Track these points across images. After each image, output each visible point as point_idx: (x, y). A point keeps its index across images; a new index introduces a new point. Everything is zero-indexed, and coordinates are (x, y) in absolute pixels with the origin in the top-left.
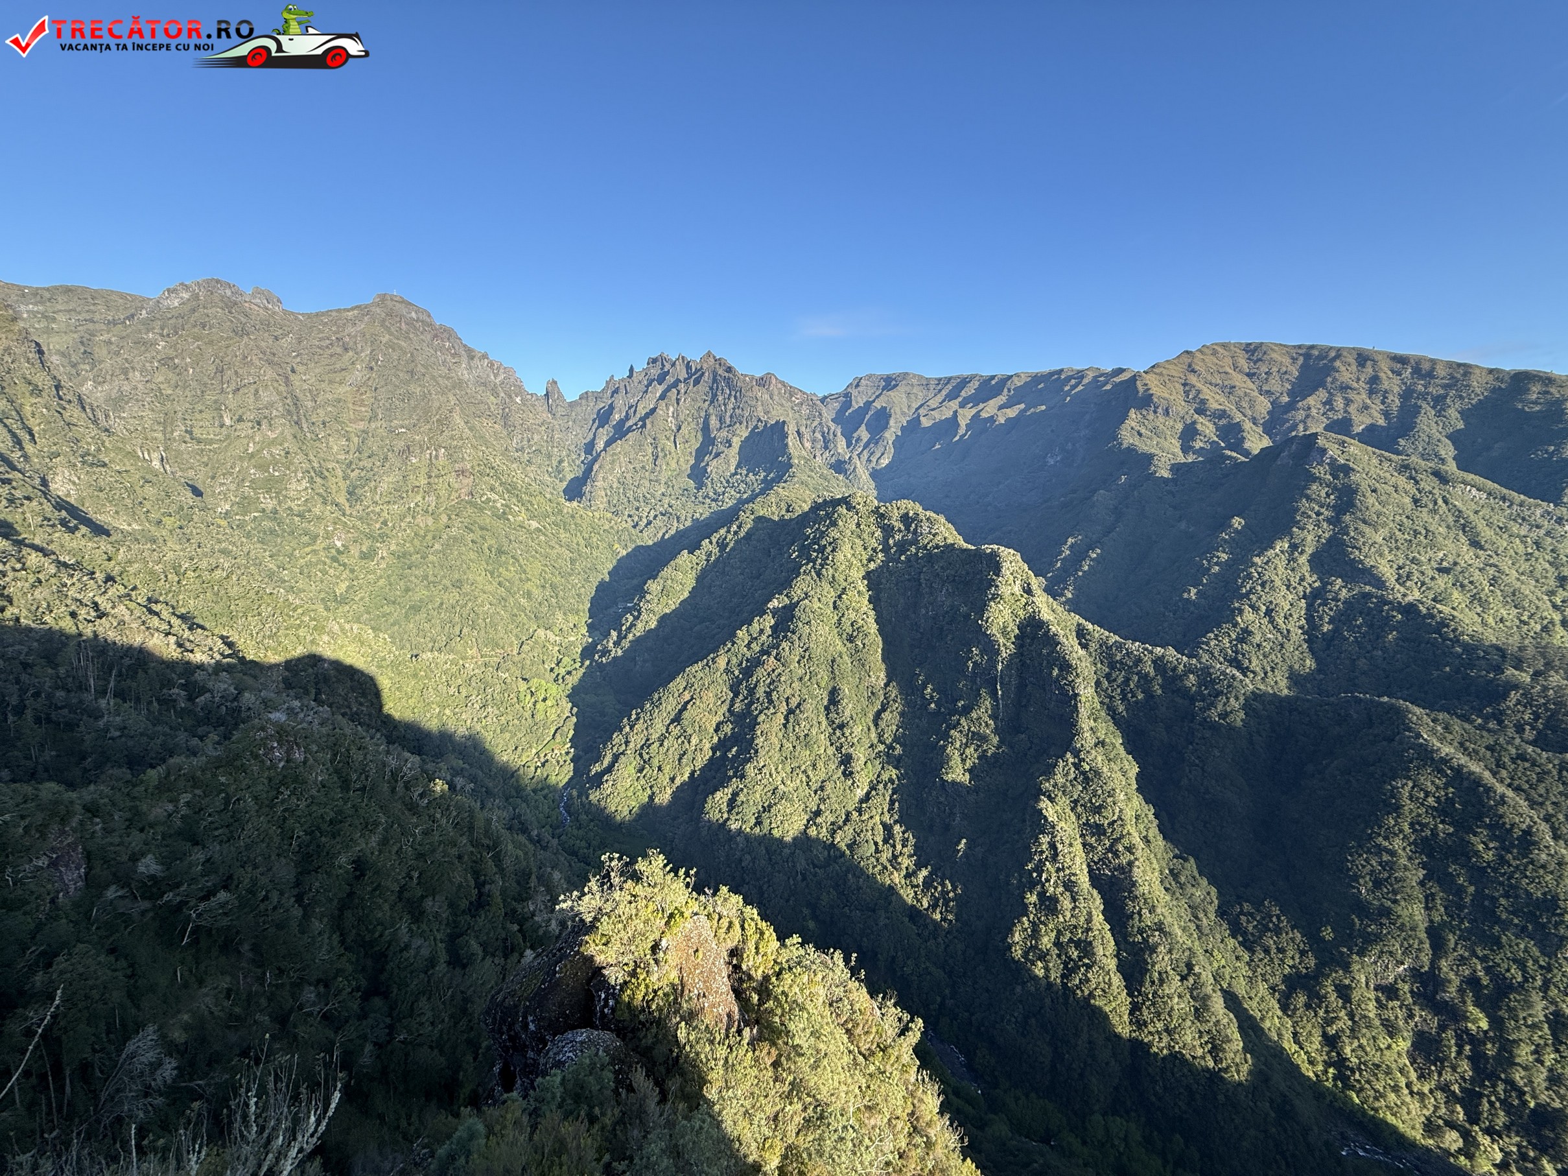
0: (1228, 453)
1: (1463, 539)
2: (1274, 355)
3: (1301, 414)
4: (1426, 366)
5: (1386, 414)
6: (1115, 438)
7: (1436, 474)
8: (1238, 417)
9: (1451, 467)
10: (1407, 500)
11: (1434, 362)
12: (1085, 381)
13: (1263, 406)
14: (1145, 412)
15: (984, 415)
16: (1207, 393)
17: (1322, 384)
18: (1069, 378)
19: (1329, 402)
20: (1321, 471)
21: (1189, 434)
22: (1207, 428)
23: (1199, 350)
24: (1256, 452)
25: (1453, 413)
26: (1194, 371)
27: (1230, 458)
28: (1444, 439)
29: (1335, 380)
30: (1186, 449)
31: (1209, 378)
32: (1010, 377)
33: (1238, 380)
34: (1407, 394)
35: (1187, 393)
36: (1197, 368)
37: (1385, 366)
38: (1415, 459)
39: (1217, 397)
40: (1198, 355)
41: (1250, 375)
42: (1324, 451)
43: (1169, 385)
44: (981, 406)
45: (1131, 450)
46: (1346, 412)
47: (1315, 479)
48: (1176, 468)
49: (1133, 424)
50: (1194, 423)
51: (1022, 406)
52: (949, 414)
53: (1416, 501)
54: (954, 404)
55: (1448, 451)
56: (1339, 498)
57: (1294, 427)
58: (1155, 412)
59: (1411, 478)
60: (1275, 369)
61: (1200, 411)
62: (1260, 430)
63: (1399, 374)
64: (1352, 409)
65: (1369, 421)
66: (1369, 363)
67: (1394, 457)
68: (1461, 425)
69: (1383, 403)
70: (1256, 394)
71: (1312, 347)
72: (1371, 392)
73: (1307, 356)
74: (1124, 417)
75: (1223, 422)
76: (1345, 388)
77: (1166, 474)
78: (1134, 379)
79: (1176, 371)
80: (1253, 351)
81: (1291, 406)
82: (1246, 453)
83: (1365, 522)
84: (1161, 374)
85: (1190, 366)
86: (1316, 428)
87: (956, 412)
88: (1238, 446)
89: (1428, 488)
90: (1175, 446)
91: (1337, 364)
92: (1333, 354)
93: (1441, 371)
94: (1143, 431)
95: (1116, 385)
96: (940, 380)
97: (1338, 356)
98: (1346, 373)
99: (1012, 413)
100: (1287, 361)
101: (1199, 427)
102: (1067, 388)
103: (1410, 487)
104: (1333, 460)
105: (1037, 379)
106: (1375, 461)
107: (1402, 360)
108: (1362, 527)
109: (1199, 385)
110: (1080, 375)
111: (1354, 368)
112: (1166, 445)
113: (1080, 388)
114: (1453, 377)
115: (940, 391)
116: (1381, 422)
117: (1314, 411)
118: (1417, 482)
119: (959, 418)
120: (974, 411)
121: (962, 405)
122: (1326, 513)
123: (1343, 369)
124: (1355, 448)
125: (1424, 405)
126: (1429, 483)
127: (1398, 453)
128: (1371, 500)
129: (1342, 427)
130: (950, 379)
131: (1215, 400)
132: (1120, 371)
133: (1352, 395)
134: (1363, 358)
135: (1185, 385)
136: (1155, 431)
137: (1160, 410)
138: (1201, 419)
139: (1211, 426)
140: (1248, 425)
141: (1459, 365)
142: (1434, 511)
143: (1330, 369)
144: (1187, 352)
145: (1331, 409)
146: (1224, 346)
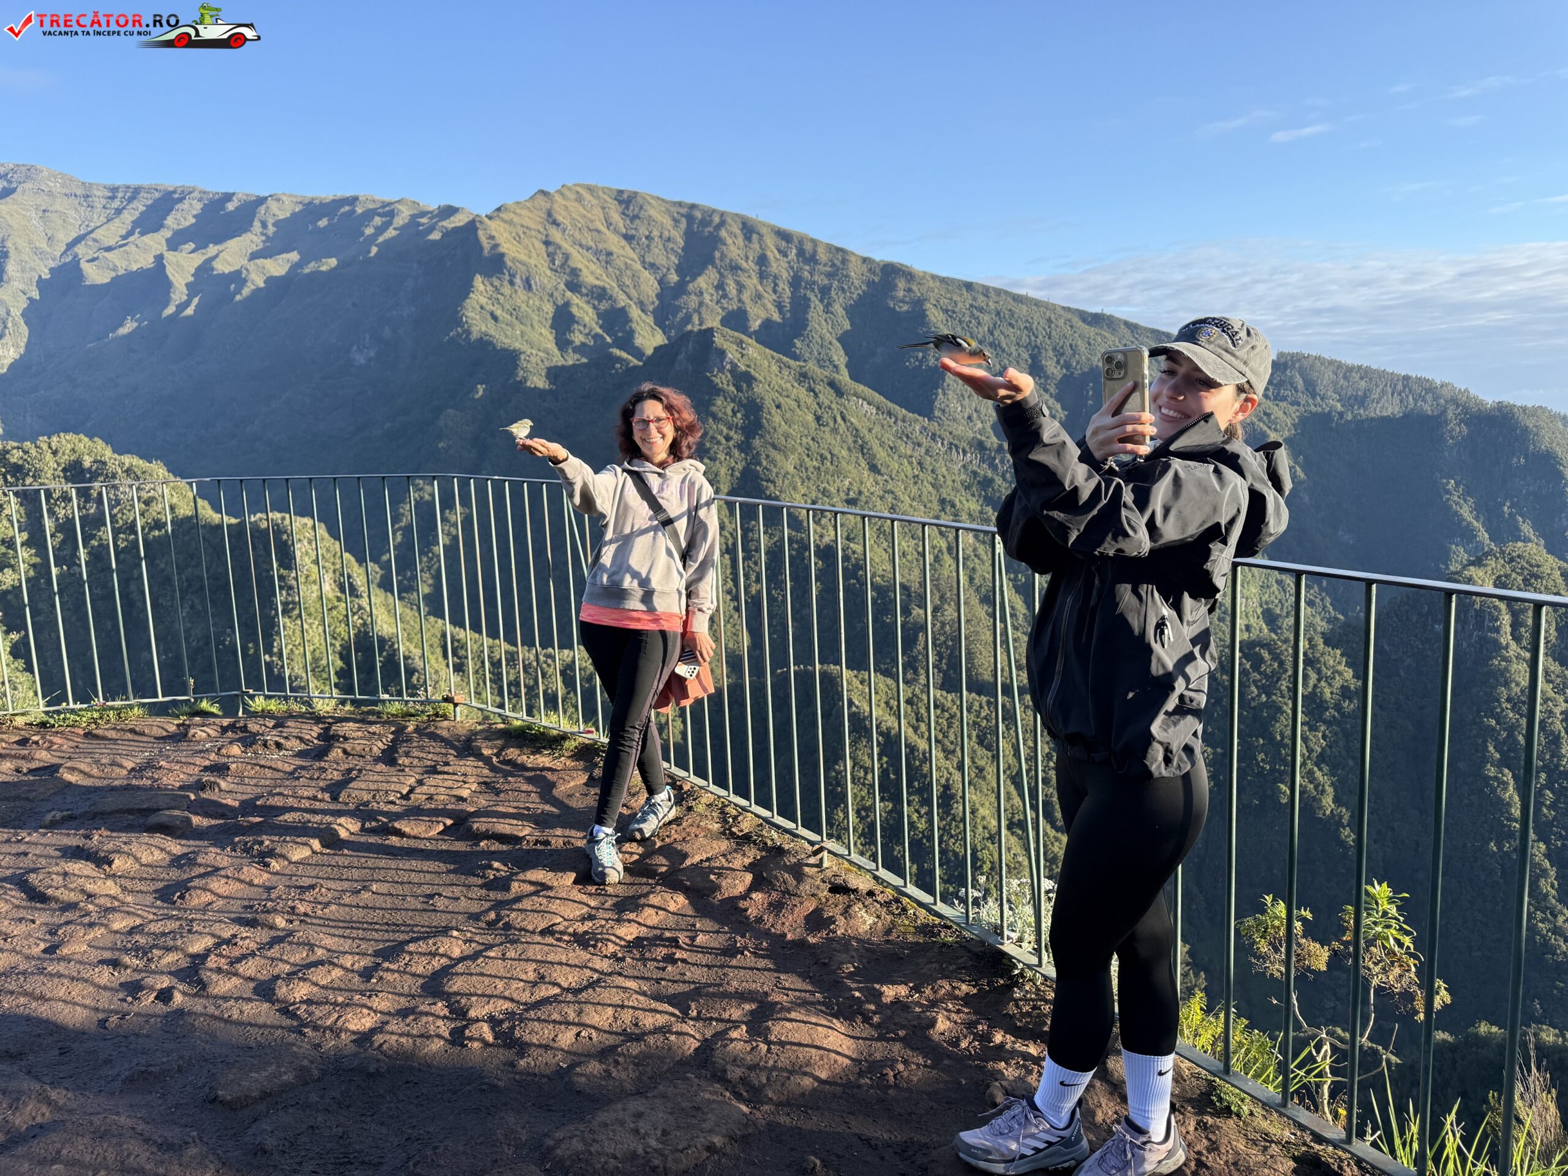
0: (617, 352)
1: (863, 463)
2: (652, 212)
3: (693, 301)
4: (808, 247)
5: (779, 306)
6: (459, 322)
7: (832, 384)
8: (622, 300)
9: (844, 377)
10: (810, 418)
11: (814, 242)
12: (399, 221)
13: (650, 286)
14: (497, 283)
15: (222, 267)
16: (579, 259)
17: (709, 260)
18: (370, 214)
19: (720, 286)
20: (722, 380)
21: (563, 320)
22: (585, 312)
23: (559, 192)
24: (649, 352)
25: (838, 309)
26: (555, 223)
27: (619, 360)
28: (835, 342)
29: (723, 256)
30: (563, 344)
31: (577, 235)
32: (262, 201)
33: (614, 243)
34: (796, 282)
35: (551, 256)
36: (560, 219)
37: (770, 241)
38: (812, 367)
39: (592, 267)
40: (558, 198)
41: (628, 238)
42: (722, 353)
43: (526, 241)
44: (212, 250)
45: (485, 344)
46: (740, 300)
47: (717, 391)
48: (554, 374)
49: (483, 300)
50: (567, 304)
51: (294, 256)
52: (146, 261)
53: (818, 419)
54: (156, 242)
55: (840, 357)
56: (746, 416)
57: (688, 319)
58: (512, 283)
59: (811, 389)
60: (656, 233)
61: (574, 286)
62: (650, 320)
63: (785, 255)
64: (746, 297)
65: (763, 315)
66: (755, 237)
67: (792, 362)
68: (847, 325)
69: (775, 291)
70: (638, 266)
71: (693, 207)
72: (762, 276)
73: (690, 218)
74: (466, 289)
75: (604, 306)
76: (735, 268)
77: (539, 382)
78: (472, 226)
79: (533, 219)
80: (626, 201)
81: (681, 289)
82: (638, 353)
83: (775, 447)
84: (510, 223)
85: (549, 214)
86: (713, 321)
87: (159, 258)
88: (626, 341)
89: (827, 403)
90: (546, 338)
91: (723, 233)
92: (717, 219)
93: (822, 256)
94: (498, 312)
95: (447, 234)
96: (114, 190)
97: (722, 223)
98: (734, 247)
99: (278, 266)
100: (668, 222)
101: (574, 310)
102: (369, 231)
103: (810, 400)
104: (734, 366)
105: (312, 210)
106: (775, 368)
107: (784, 236)
108: (774, 453)
109: (566, 246)
110: (388, 212)
111: (740, 241)
112: (534, 336)
113: (391, 233)
114: (833, 265)
115: (119, 212)
116: (776, 317)
117: (707, 297)
118: (816, 395)
119: (170, 271)
120: (198, 259)
121: (174, 244)
122: (737, 437)
123: (729, 241)
124: (755, 351)
125: (813, 298)
126: (827, 395)
127: (796, 358)
128: (777, 419)
129: (736, 320)
130: (136, 192)
131: (592, 274)
132: (449, 211)
133: (743, 278)
134: (749, 229)
135: (547, 243)
136: (514, 311)
137: (518, 280)
138: (575, 299)
139: (590, 311)
140: (635, 312)
141: (838, 250)
142: (835, 431)
143: (715, 241)
144: (543, 193)
145: (725, 296)
146: (591, 189)
